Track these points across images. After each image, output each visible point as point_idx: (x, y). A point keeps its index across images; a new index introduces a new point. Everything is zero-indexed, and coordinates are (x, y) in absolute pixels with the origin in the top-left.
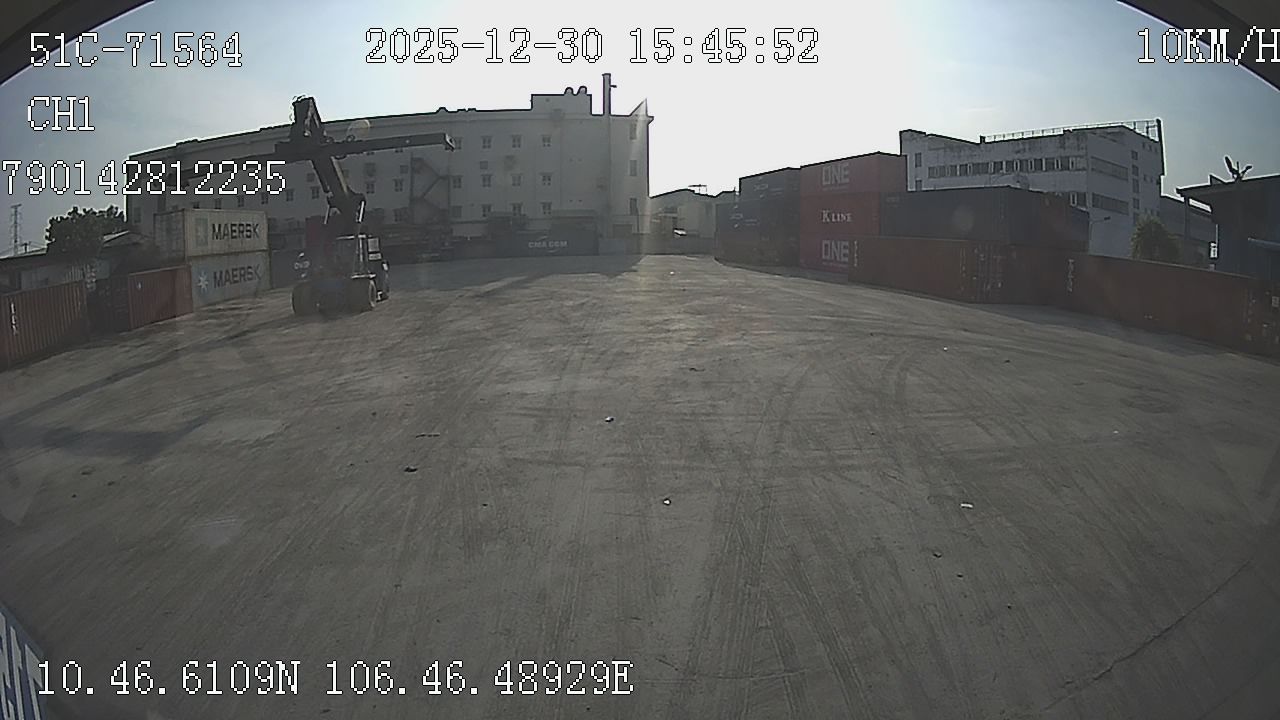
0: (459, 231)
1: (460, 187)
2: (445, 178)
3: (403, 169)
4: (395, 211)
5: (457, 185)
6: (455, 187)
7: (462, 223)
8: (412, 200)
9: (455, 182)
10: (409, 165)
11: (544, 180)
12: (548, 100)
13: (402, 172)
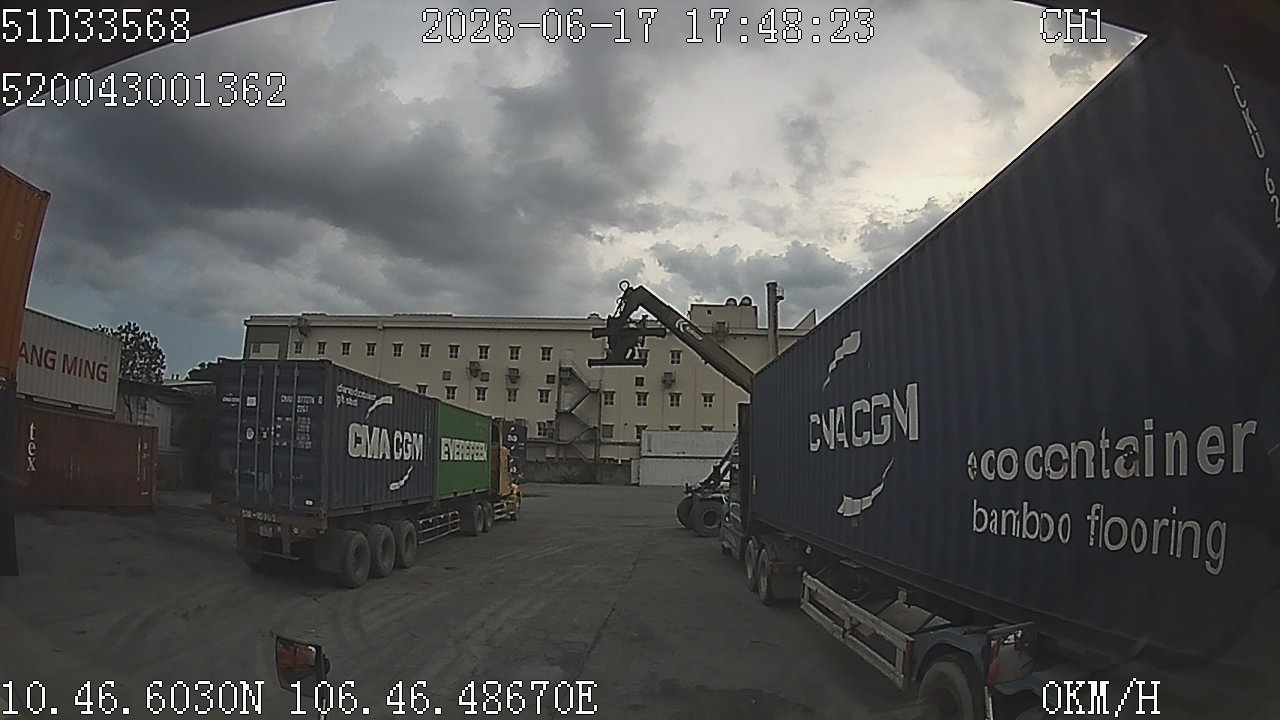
0: (606, 453)
1: (612, 403)
2: (597, 392)
3: (550, 379)
4: (539, 424)
5: (609, 400)
6: (606, 403)
7: (614, 444)
8: (559, 413)
9: (606, 398)
10: (557, 375)
11: (705, 401)
12: (709, 312)
13: (548, 382)
